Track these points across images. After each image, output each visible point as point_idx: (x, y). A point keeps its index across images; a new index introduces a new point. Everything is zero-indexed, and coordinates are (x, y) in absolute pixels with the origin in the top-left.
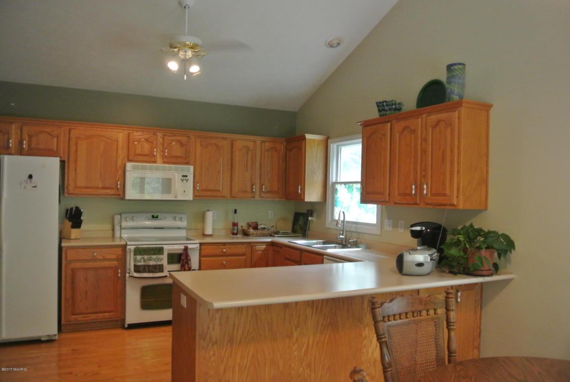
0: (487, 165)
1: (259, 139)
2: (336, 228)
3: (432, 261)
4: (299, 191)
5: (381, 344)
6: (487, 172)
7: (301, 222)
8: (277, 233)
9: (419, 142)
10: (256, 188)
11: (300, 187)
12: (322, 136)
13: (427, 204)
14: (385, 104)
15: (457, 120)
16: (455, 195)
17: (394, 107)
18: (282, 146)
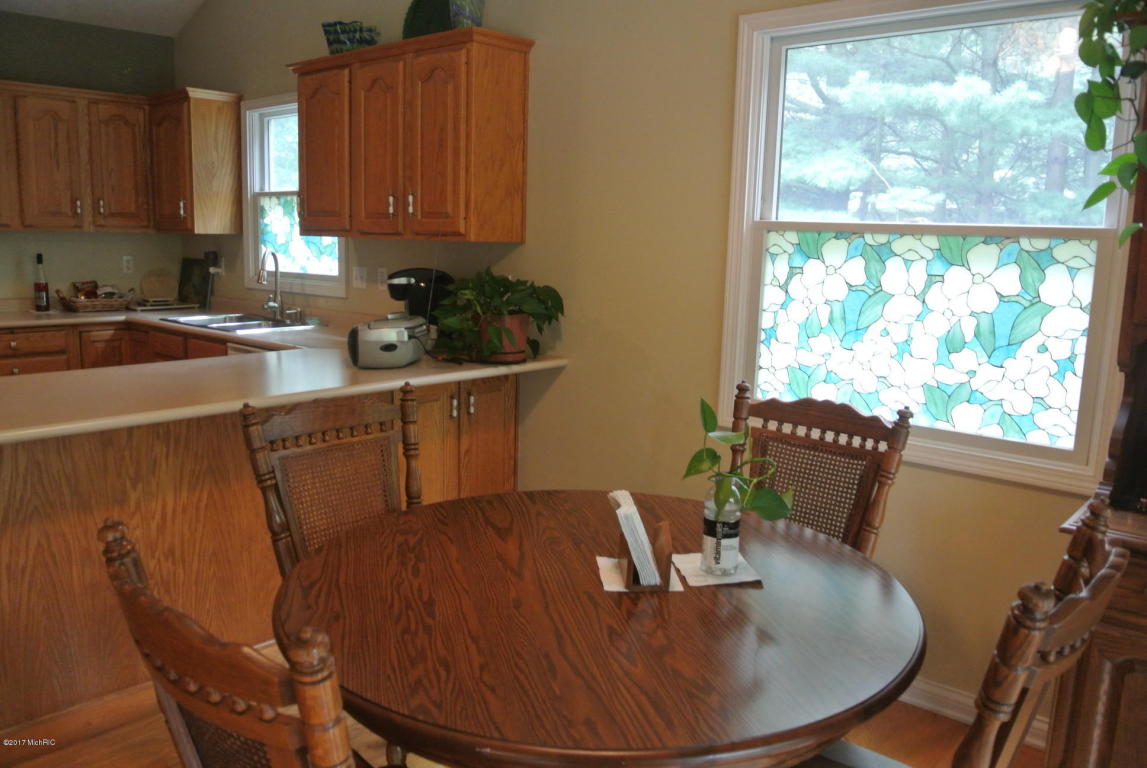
0: (524, 159)
1: (82, 97)
2: (258, 286)
3: (414, 340)
4: (182, 212)
5: (264, 490)
6: (524, 173)
7: (196, 279)
8: (143, 303)
9: (401, 109)
10: (84, 206)
11: (182, 204)
12: (231, 94)
13: (417, 234)
14: (338, 27)
15: (463, 68)
16: (462, 214)
17: (358, 35)
18: (141, 115)
